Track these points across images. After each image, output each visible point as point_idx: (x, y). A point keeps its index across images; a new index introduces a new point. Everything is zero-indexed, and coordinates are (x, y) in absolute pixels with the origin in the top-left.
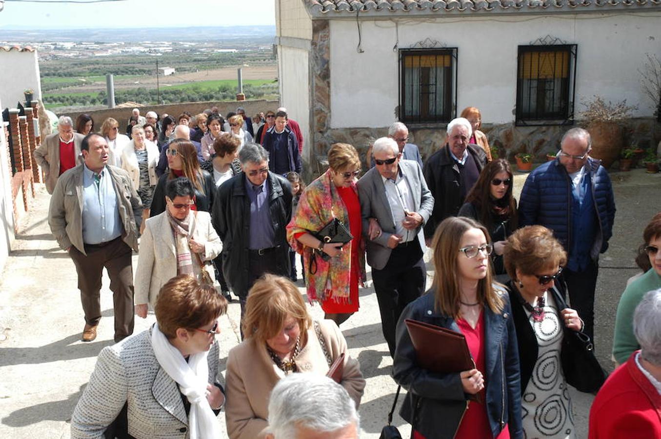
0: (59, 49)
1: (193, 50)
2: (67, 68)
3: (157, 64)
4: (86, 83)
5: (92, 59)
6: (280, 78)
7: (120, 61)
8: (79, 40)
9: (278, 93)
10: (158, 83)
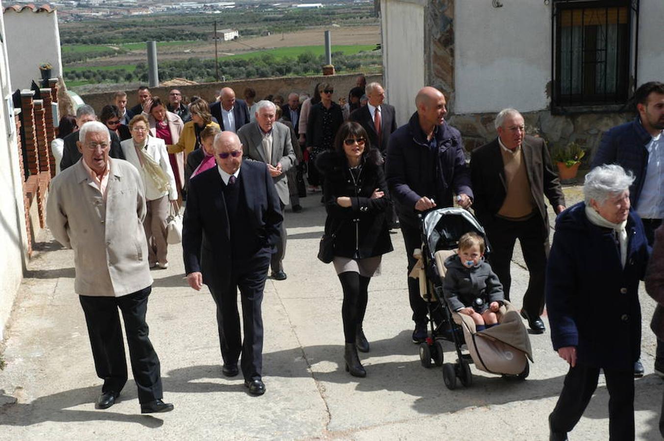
2: (94, 32)
3: (215, 25)
4: (119, 52)
5: (128, 20)
6: (384, 44)
7: (164, 21)
9: (381, 64)
10: (216, 52)
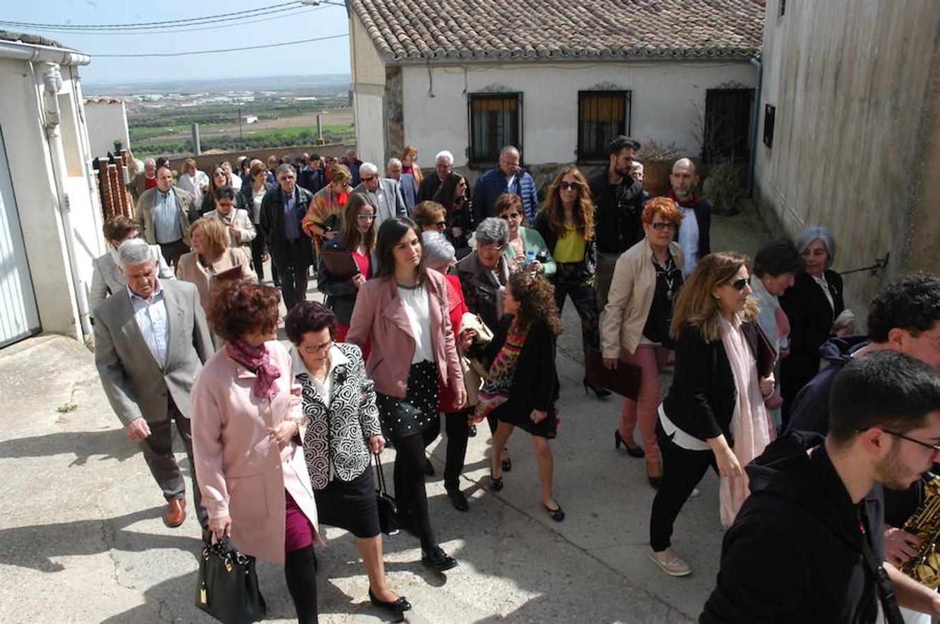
0: (148, 101)
1: (274, 99)
2: (155, 119)
3: (240, 112)
4: (174, 133)
5: (179, 110)
7: (204, 111)
8: (166, 92)
9: (355, 137)
10: (241, 131)
